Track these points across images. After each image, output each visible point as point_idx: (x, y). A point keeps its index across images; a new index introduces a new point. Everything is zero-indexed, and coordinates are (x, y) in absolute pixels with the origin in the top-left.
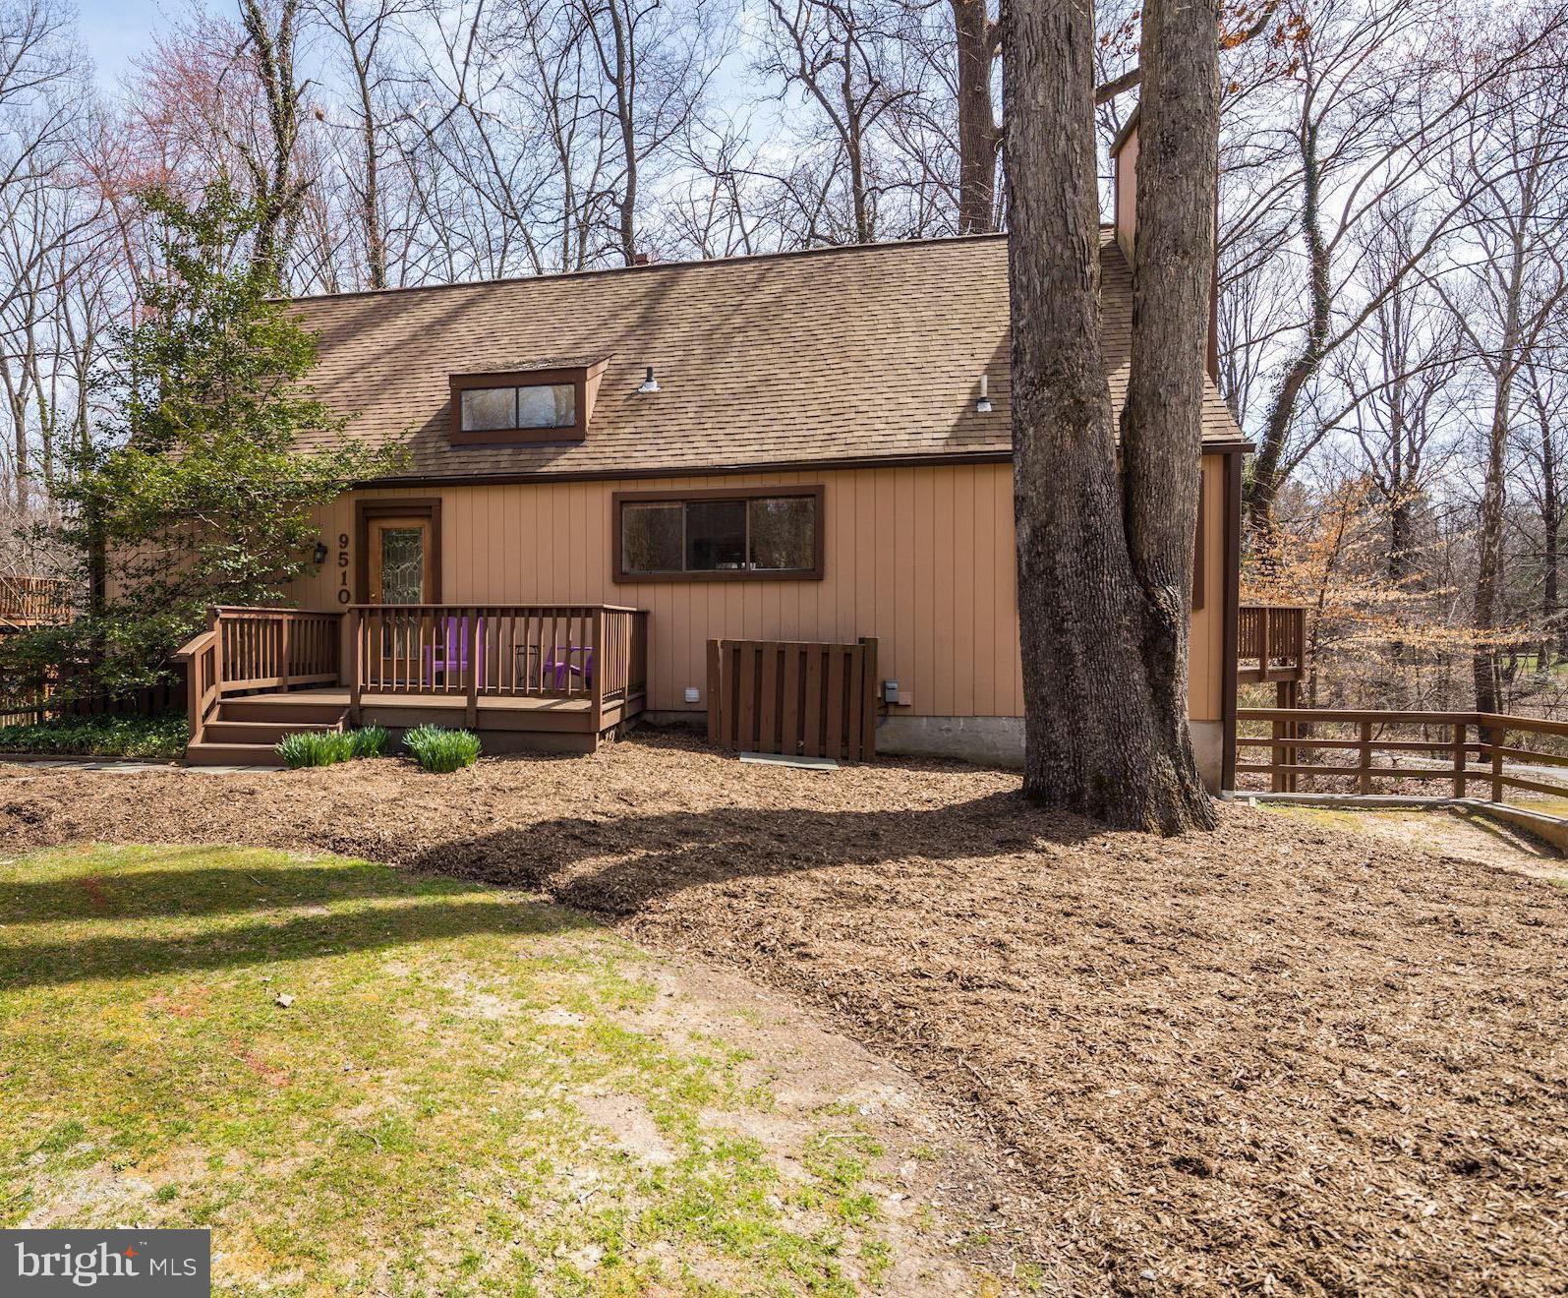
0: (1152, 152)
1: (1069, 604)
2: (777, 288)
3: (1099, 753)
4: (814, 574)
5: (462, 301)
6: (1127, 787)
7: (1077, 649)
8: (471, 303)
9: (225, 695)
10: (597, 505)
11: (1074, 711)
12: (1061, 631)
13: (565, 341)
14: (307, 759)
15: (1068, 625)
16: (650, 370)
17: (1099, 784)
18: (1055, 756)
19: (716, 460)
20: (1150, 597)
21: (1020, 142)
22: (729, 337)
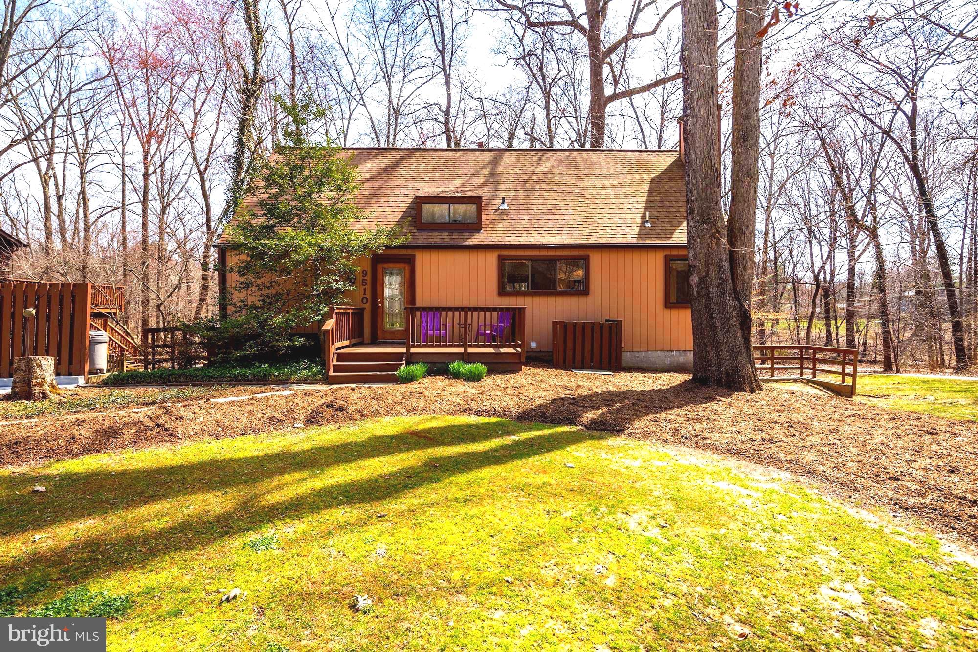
0: (738, 138)
1: (715, 307)
2: (548, 164)
3: (727, 364)
4: (585, 292)
5: (398, 157)
6: (738, 376)
7: (718, 324)
8: (402, 159)
9: (338, 349)
10: (491, 261)
11: (717, 348)
12: (713, 318)
13: (458, 181)
14: (409, 379)
15: (715, 315)
16: (503, 199)
17: (727, 374)
18: (710, 365)
19: (544, 242)
20: (742, 305)
21: (693, 128)
22: (533, 186)
